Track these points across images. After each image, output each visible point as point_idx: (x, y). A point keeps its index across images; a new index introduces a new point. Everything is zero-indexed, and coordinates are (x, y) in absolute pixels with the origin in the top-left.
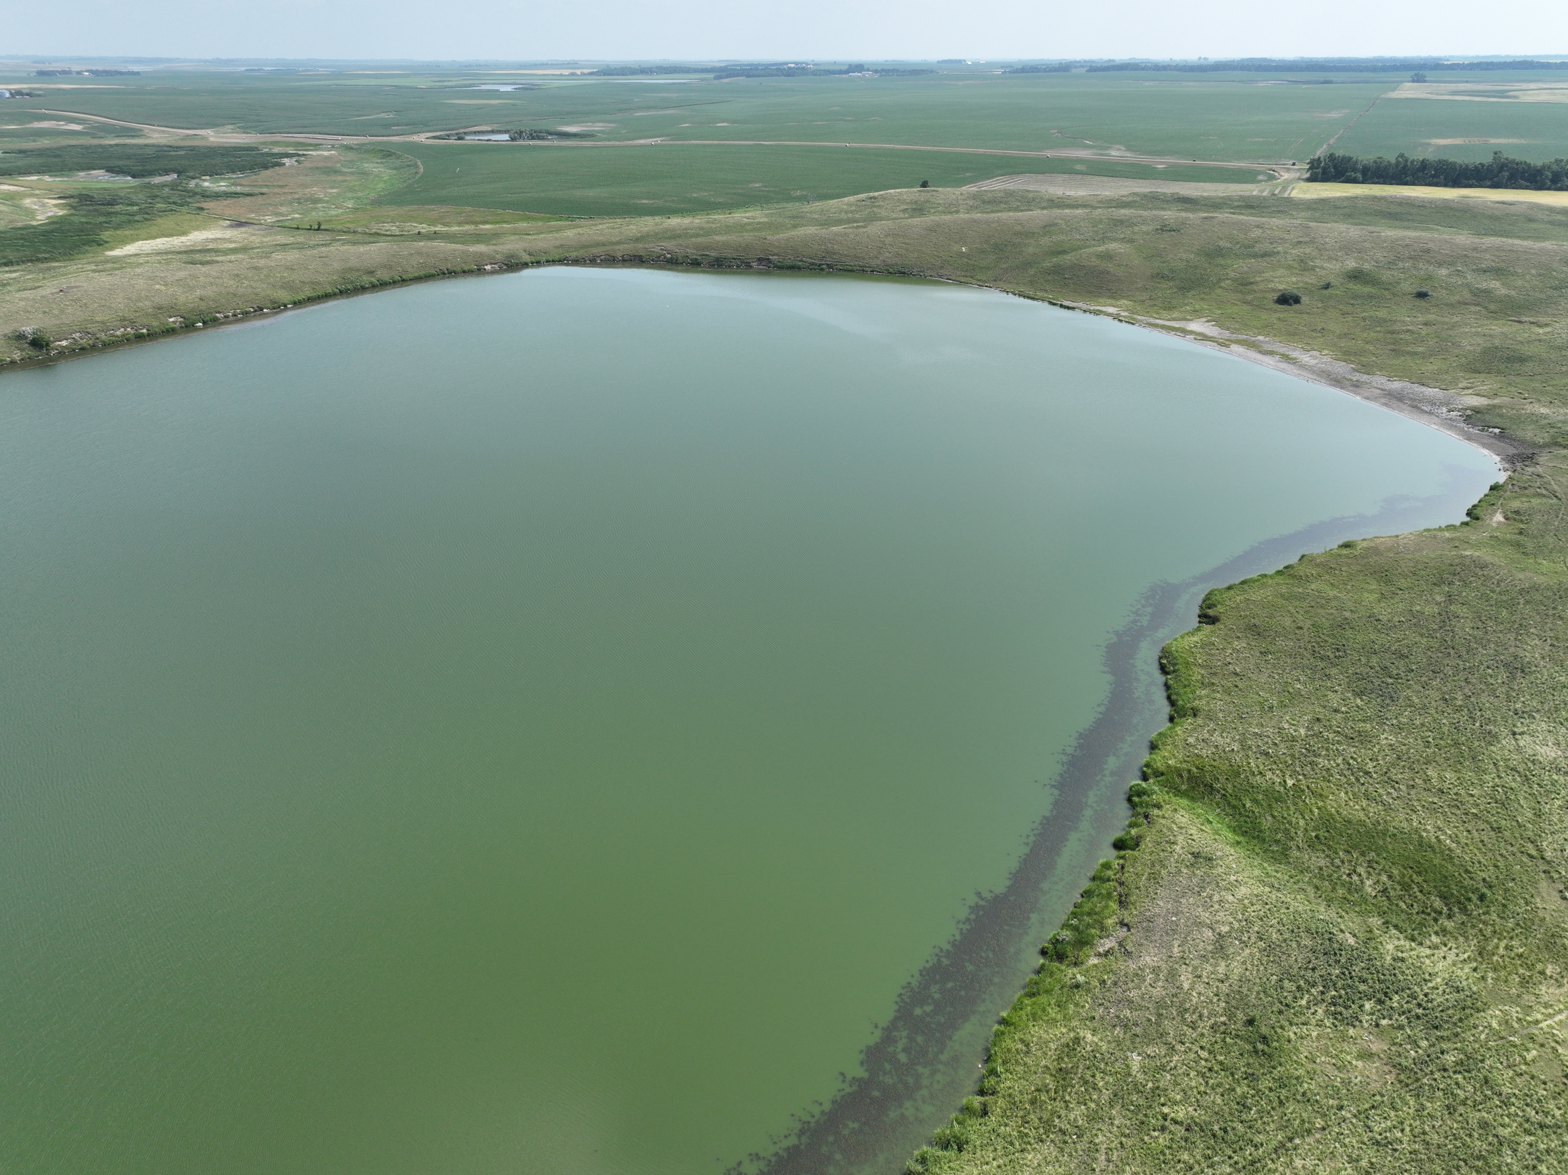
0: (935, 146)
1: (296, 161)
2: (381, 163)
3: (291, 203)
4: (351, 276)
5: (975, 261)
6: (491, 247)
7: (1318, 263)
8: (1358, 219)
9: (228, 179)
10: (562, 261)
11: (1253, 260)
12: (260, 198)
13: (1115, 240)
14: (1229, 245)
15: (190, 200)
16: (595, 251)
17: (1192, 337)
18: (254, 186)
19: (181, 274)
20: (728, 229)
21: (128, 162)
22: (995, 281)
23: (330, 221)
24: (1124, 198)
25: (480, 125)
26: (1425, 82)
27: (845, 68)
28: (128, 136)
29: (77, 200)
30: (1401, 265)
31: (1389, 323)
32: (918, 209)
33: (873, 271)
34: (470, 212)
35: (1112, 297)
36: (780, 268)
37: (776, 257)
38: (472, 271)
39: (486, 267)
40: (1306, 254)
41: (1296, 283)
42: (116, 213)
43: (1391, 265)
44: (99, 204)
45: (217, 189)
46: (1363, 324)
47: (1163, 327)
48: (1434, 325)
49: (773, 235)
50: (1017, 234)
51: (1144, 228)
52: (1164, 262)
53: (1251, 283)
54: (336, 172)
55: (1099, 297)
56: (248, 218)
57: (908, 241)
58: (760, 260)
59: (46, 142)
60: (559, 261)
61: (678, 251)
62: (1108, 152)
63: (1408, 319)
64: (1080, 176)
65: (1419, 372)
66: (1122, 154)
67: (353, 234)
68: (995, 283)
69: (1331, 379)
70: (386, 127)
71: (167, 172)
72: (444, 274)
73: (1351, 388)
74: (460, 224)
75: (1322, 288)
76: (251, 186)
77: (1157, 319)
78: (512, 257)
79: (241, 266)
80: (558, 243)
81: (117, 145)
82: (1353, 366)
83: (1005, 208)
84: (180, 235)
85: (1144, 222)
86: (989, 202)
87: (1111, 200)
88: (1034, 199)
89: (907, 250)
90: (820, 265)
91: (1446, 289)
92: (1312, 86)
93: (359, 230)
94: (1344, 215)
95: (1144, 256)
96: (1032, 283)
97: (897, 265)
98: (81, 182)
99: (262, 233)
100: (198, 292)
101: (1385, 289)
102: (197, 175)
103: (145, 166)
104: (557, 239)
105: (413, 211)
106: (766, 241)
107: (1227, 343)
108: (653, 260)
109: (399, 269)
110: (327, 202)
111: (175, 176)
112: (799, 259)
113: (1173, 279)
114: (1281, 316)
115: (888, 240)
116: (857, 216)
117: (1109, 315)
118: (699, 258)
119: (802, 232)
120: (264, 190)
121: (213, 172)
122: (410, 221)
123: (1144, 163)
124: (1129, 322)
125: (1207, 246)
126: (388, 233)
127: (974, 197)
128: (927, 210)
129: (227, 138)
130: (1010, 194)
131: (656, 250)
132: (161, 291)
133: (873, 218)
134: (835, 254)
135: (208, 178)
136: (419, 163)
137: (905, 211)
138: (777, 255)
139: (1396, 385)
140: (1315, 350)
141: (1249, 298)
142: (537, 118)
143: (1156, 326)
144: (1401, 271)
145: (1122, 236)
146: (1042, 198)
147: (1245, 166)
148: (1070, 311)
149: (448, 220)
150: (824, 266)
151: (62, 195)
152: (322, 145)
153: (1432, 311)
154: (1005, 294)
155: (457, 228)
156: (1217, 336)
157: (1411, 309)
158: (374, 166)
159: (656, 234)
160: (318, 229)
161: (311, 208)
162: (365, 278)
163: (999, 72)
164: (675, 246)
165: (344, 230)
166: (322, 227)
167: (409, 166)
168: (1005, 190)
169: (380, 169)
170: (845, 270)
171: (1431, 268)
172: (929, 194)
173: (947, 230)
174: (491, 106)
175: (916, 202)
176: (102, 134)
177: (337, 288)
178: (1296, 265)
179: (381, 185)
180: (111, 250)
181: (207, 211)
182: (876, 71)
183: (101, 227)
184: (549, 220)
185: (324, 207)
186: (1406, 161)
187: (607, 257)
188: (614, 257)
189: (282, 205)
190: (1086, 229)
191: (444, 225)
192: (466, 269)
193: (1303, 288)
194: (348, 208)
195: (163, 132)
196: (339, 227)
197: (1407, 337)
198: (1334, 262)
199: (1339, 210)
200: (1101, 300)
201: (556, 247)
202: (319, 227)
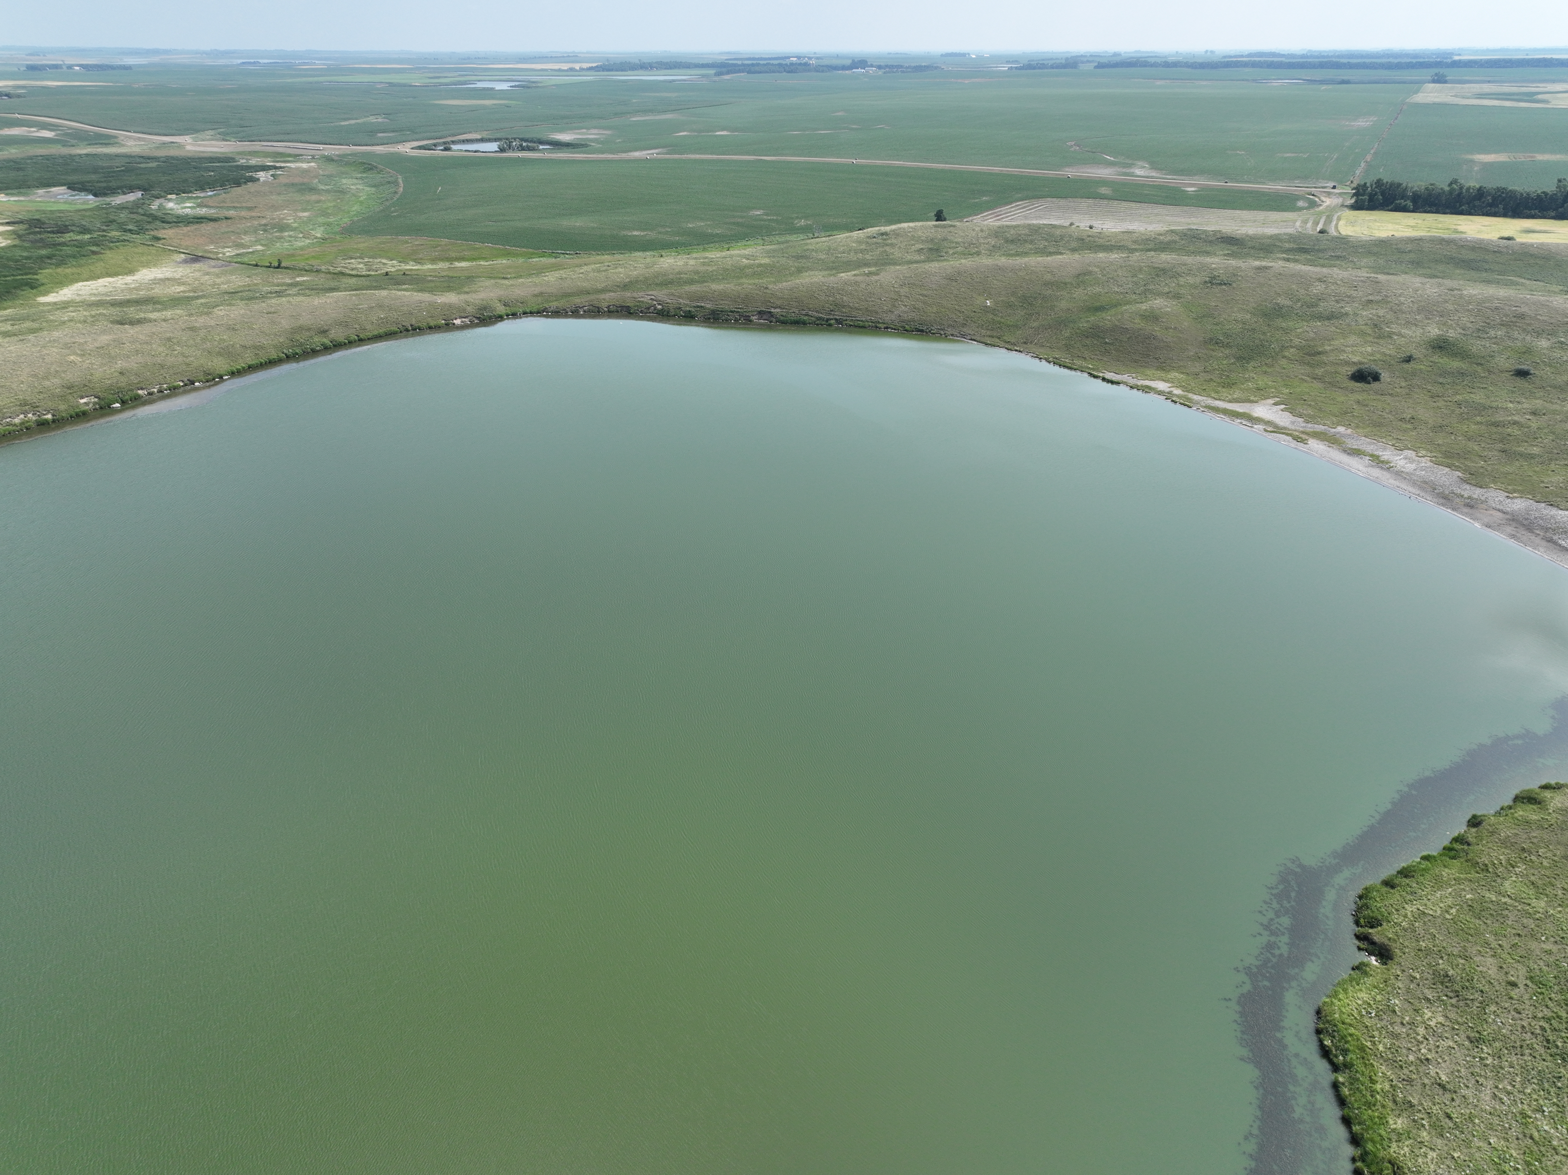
0: (946, 163)
1: (272, 175)
2: (361, 178)
3: (255, 231)
4: (301, 337)
5: (1002, 317)
6: (463, 297)
7: (1395, 328)
8: (1429, 268)
9: (195, 198)
10: (539, 313)
11: (1319, 324)
12: (224, 223)
13: (1160, 294)
14: (1289, 303)
15: (148, 227)
16: (578, 301)
17: (1261, 427)
18: (221, 207)
19: (105, 339)
20: (727, 274)
21: (93, 177)
22: (1025, 343)
23: (293, 255)
24: (1161, 238)
25: (470, 132)
26: (1445, 82)
27: (848, 62)
28: (101, 144)
29: (26, 226)
30: (1492, 333)
31: (1490, 411)
32: (935, 251)
33: (887, 328)
34: (445, 245)
35: (1162, 369)
36: (783, 323)
37: (778, 310)
38: (440, 327)
39: (455, 321)
40: (1380, 317)
41: (1372, 355)
42: (64, 244)
43: (1480, 333)
44: (48, 232)
45: (180, 212)
46: (1458, 411)
47: (1225, 412)
48: (1544, 414)
49: (774, 283)
50: (1047, 284)
51: (1191, 280)
52: (1217, 324)
53: (1319, 353)
54: (312, 190)
55: (1146, 367)
56: (206, 251)
57: (925, 292)
58: (760, 313)
59: (13, 151)
60: (538, 312)
61: (669, 301)
62: (1132, 170)
63: (1511, 405)
64: (1106, 202)
65: (1542, 485)
66: (1146, 174)
67: (316, 273)
68: (1025, 345)
69: (1438, 494)
70: (370, 134)
71: (131, 189)
72: (407, 330)
73: (1466, 510)
74: (433, 261)
75: (1403, 361)
76: (218, 207)
77: (1216, 399)
78: (485, 308)
79: (177, 326)
80: (537, 290)
81: (87, 155)
82: (1460, 474)
83: (1031, 249)
84: (126, 274)
85: (1190, 272)
86: (1012, 241)
87: (1147, 239)
88: (1062, 237)
89: (924, 303)
90: (828, 320)
91: (1550, 366)
92: (1330, 87)
93: (323, 268)
94: (1412, 263)
95: (1194, 316)
96: (1068, 347)
97: (914, 321)
98: (36, 202)
99: (216, 270)
100: (120, 364)
101: (1478, 364)
102: (163, 194)
103: (111, 182)
104: (536, 285)
105: (384, 243)
106: (768, 291)
107: (1304, 436)
108: (641, 312)
109: (357, 326)
110: (294, 229)
111: (139, 194)
112: (804, 312)
113: (1228, 346)
114: (1360, 398)
115: (904, 291)
116: (868, 257)
117: (1160, 393)
118: (693, 310)
119: (807, 280)
120: (232, 213)
121: (181, 189)
122: (381, 257)
123: (1172, 185)
124: (1185, 405)
125: (1264, 303)
126: (353, 273)
127: (998, 233)
128: (945, 250)
129: (205, 146)
130: (1035, 230)
131: (645, 300)
132: (76, 364)
133: (885, 261)
134: (844, 307)
135: (174, 196)
136: (400, 181)
137: (920, 251)
138: (780, 307)
139: (1519, 505)
140: (1409, 449)
141: (1319, 371)
142: (530, 124)
143: (1216, 410)
144: (1494, 340)
145: (1166, 289)
146: (1070, 236)
147: (1282, 189)
148: (1114, 386)
149: (420, 256)
150: (832, 322)
151: (12, 220)
152: (302, 155)
153: (1538, 395)
154: (1037, 360)
155: (430, 266)
156: (1290, 427)
157: (1513, 392)
158: (353, 183)
159: (646, 279)
160: (279, 267)
161: (276, 237)
162: (316, 339)
163: (1005, 68)
164: (667, 295)
165: (307, 268)
166: (283, 265)
167: (389, 182)
168: (1029, 225)
169: (358, 186)
170: (856, 326)
171: (1528, 338)
172: (946, 230)
173: (969, 280)
174: (484, 107)
175: (932, 240)
176: (73, 142)
177: (283, 353)
178: (1369, 331)
179: (356, 208)
180: (44, 295)
181: (163, 241)
182: (879, 67)
183: (42, 261)
184: (531, 256)
185: (290, 236)
186: (1461, 188)
187: (591, 307)
188: (598, 308)
189: (246, 233)
190: (1124, 279)
191: (418, 261)
192: (432, 324)
193: (1381, 361)
194: (316, 238)
195: (139, 139)
196: (302, 264)
197: (1516, 431)
198: (1414, 328)
199: (1404, 254)
200: (1149, 372)
201: (535, 296)
202: (279, 265)
